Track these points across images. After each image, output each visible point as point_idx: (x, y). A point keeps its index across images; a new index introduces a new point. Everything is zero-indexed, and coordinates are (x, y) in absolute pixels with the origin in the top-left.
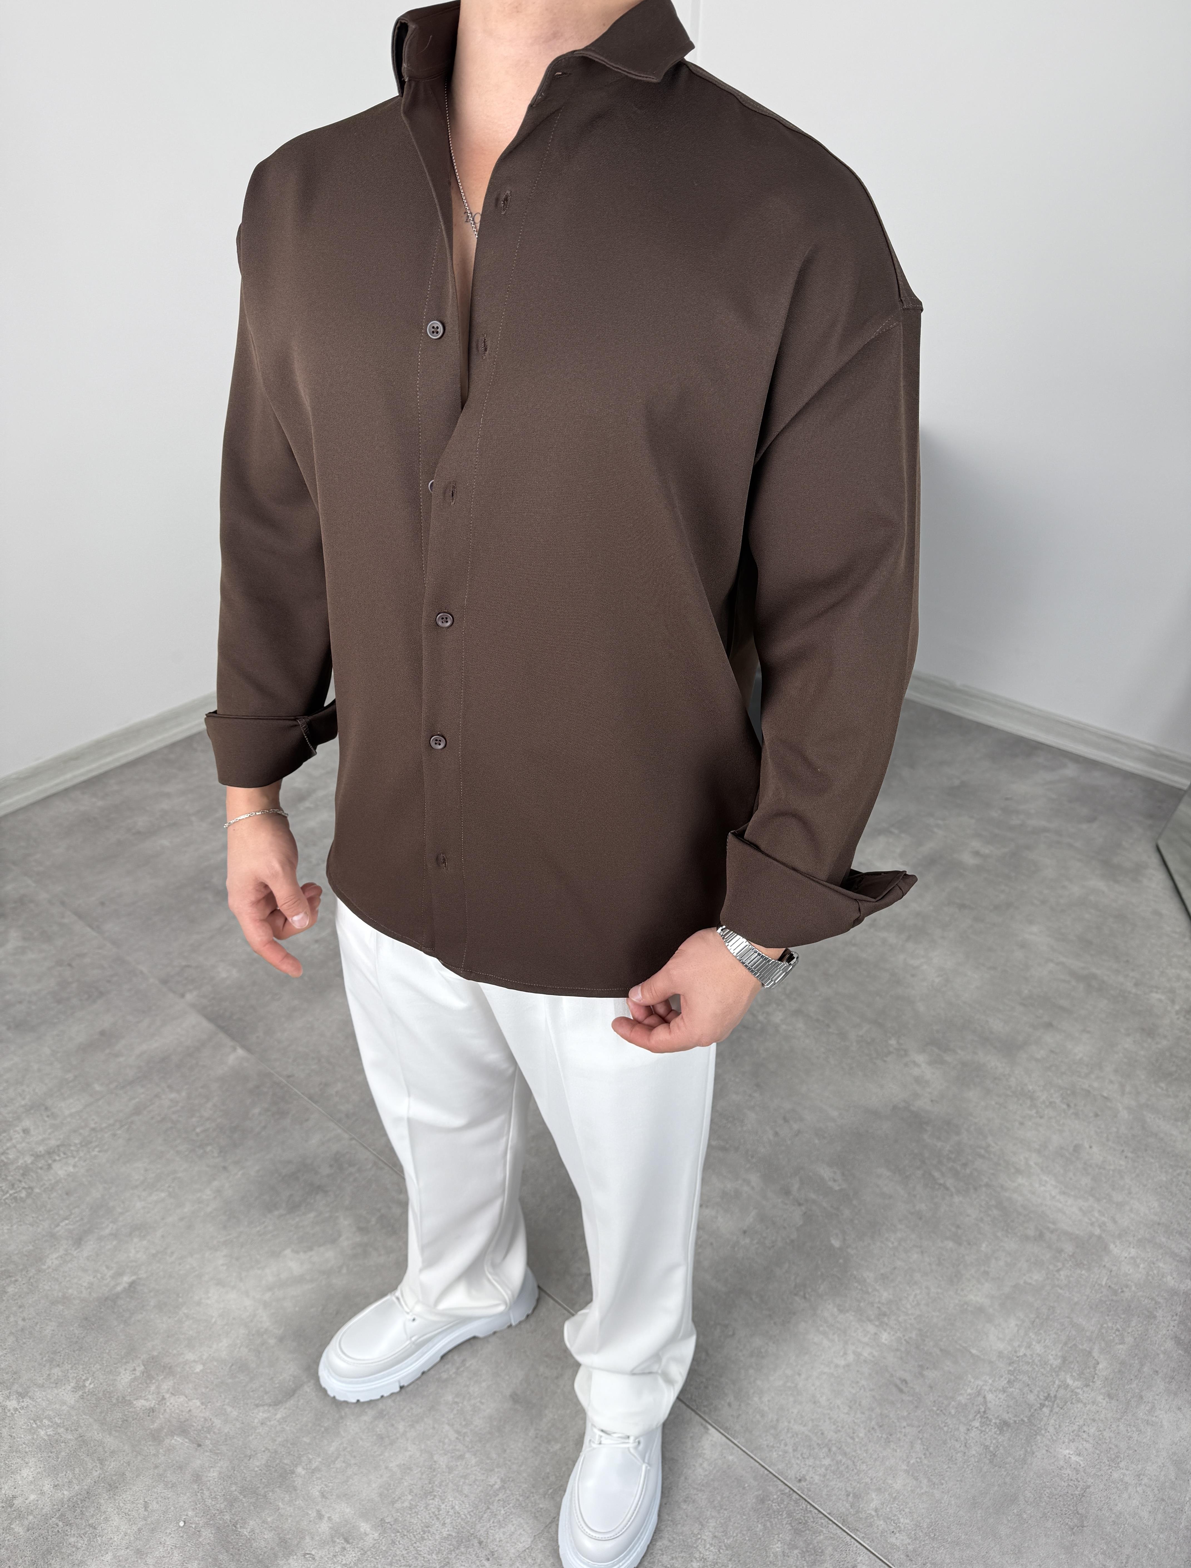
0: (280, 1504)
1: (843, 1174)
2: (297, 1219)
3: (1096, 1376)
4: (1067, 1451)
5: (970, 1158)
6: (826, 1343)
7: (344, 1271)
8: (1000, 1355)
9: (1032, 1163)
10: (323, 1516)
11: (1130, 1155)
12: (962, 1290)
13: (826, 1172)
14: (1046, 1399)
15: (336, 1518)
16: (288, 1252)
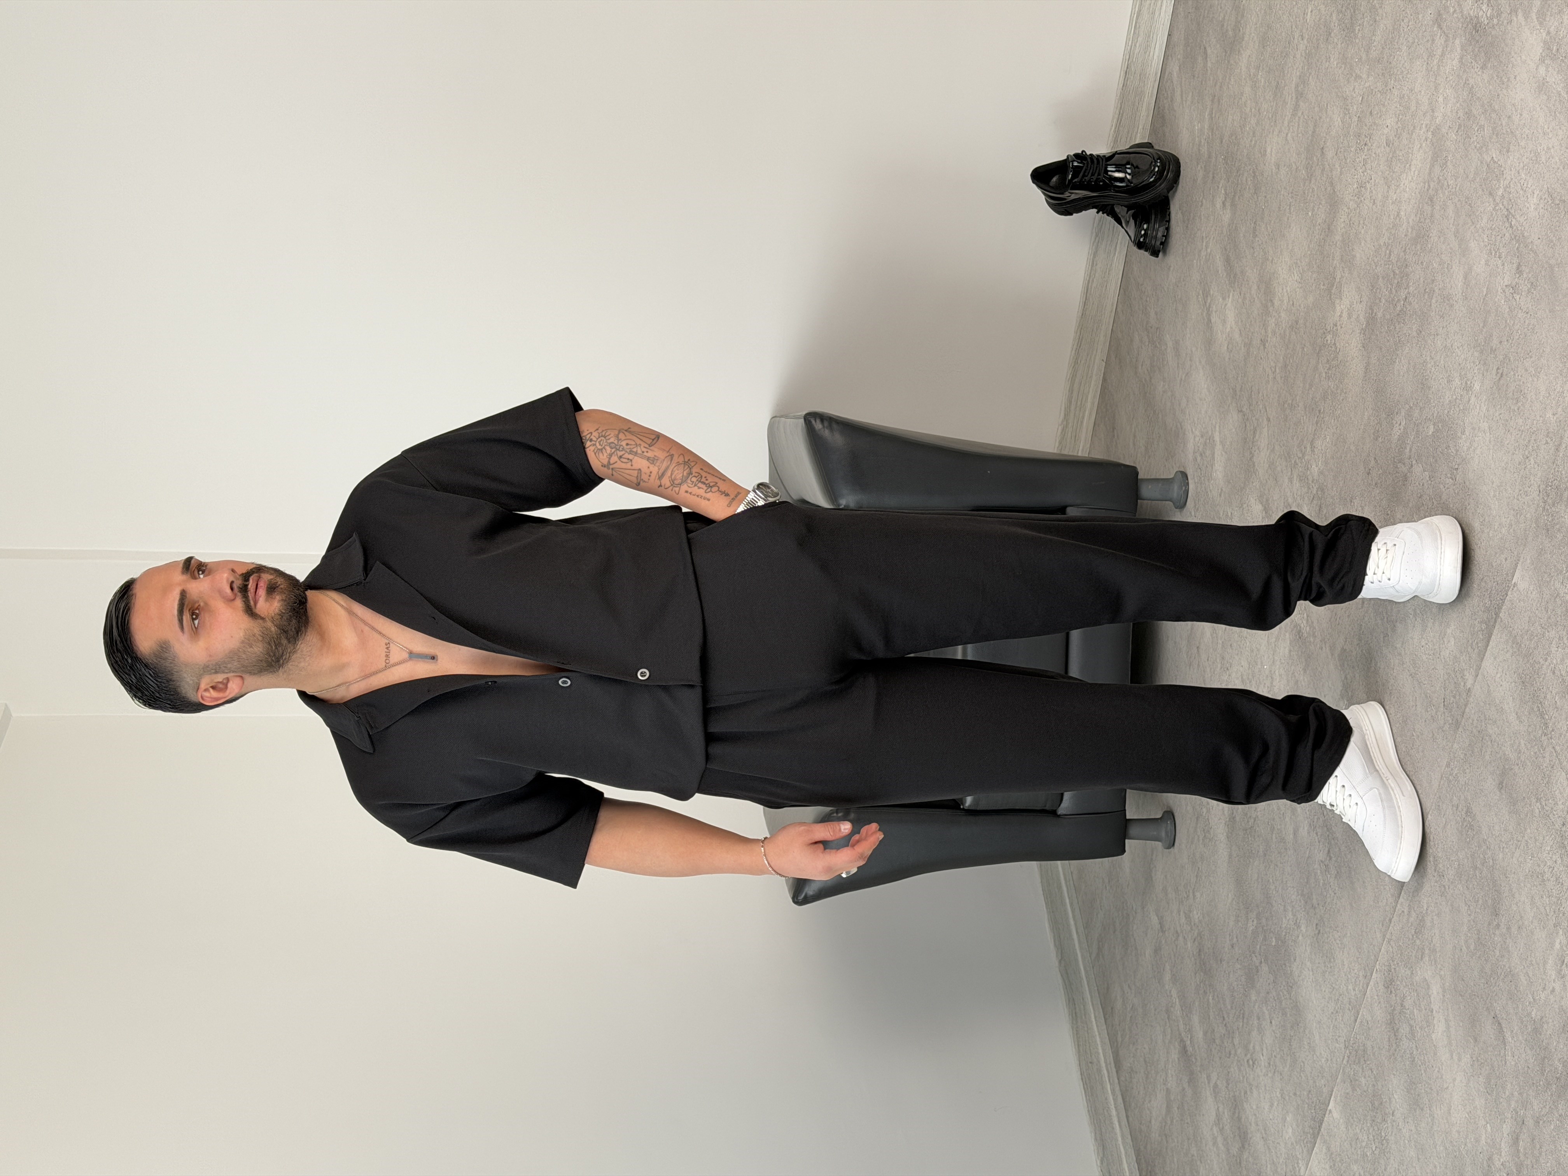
0: (1548, 1033)
1: (1397, 413)
2: (1418, 1027)
3: (1499, 163)
4: (1532, 205)
5: (1391, 267)
6: (1478, 451)
7: (1442, 973)
8: (1487, 264)
9: (1394, 198)
10: (1553, 988)
11: (1392, 82)
12: (1456, 294)
13: (1397, 432)
14: (1508, 219)
15: (1553, 974)
16: (1433, 1036)
